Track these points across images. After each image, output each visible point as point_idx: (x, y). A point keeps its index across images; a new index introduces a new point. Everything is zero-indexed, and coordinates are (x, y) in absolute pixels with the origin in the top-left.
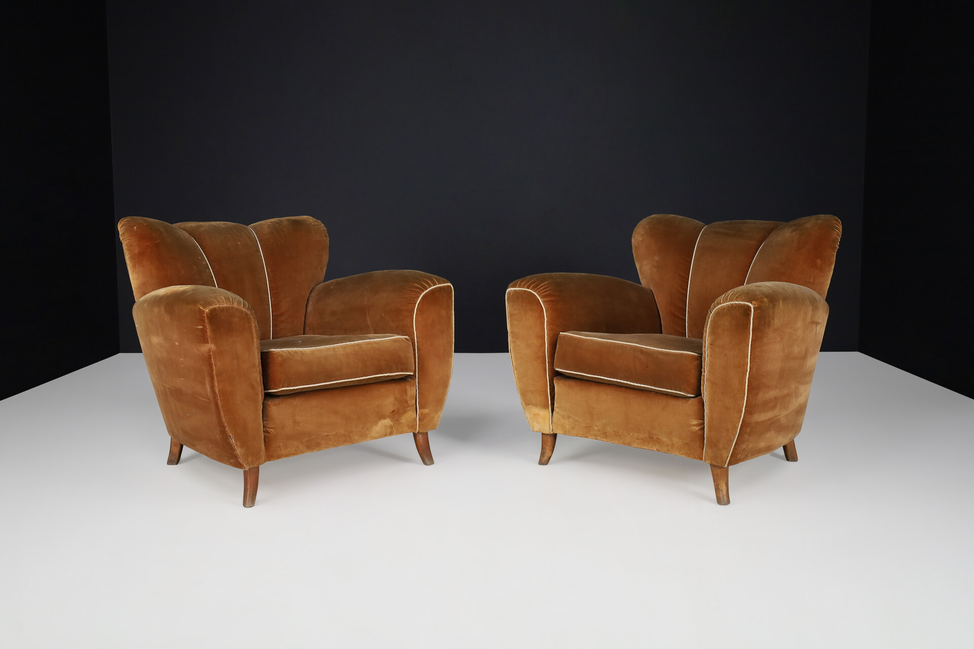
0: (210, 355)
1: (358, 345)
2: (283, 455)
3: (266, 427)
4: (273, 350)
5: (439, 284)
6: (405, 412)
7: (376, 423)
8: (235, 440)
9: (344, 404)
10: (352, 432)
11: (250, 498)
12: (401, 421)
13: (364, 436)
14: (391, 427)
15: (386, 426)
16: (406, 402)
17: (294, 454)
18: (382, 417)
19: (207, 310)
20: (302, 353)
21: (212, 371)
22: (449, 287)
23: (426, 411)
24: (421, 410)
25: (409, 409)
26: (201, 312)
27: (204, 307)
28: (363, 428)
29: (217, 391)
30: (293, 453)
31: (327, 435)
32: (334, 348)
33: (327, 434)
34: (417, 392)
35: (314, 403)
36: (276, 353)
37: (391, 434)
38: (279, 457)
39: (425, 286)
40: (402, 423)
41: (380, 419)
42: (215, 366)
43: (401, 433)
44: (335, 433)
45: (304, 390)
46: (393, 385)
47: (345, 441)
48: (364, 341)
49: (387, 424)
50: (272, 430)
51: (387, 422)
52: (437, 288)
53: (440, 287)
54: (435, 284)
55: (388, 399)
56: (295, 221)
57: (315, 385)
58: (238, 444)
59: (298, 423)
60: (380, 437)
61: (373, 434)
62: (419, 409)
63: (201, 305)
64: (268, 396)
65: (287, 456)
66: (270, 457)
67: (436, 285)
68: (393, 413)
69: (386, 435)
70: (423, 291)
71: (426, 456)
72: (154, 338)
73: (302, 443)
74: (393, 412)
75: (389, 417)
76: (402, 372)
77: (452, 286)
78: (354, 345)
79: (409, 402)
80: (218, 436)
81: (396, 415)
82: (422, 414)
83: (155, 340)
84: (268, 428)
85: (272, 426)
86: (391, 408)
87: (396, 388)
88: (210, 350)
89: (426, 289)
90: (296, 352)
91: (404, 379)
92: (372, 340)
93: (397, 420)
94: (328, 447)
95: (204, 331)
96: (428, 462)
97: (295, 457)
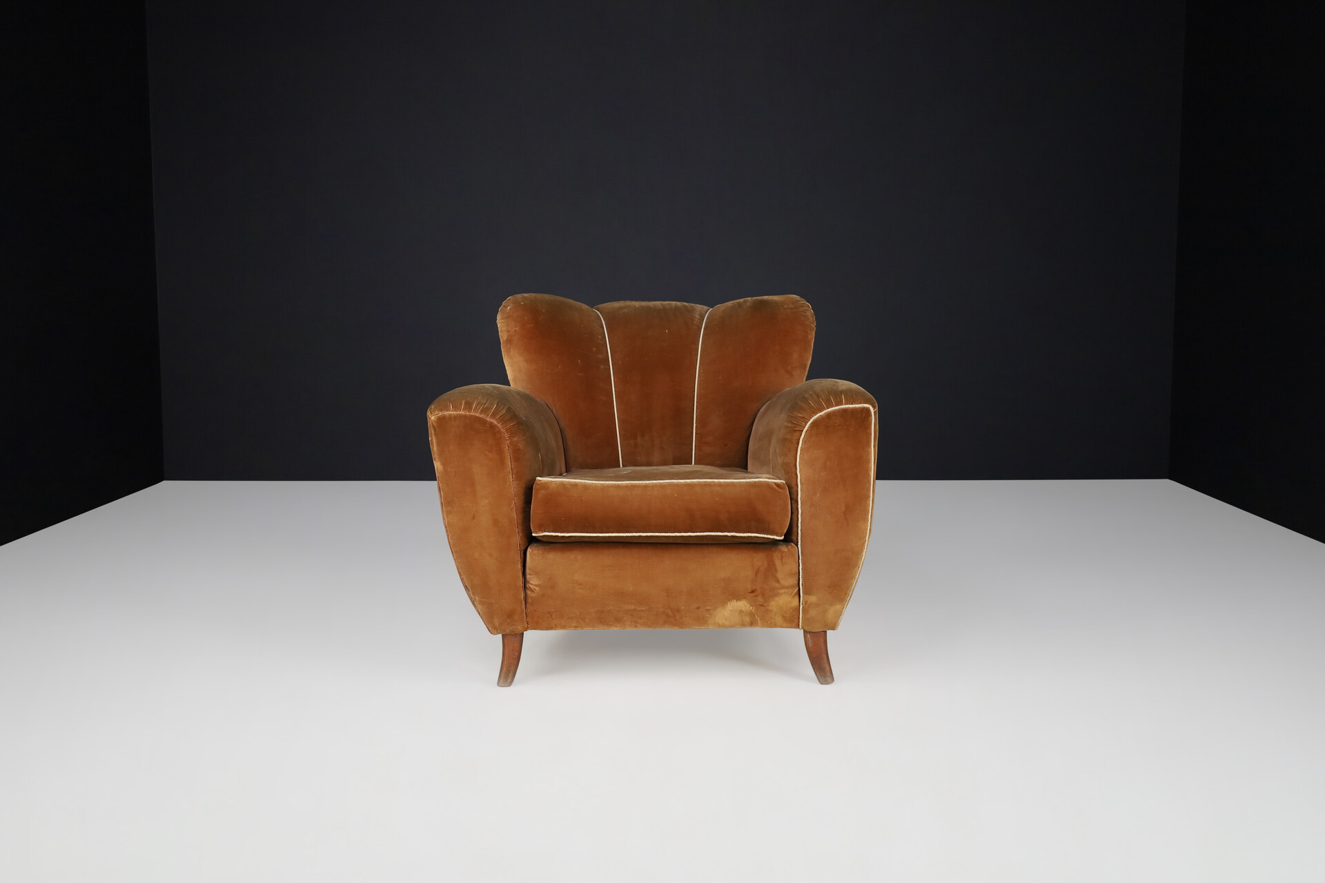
2: (556, 625)
5: (846, 404)
6: (776, 595)
7: (724, 603)
8: (472, 593)
12: (770, 608)
13: (701, 620)
14: (752, 615)
15: (741, 611)
18: (737, 596)
19: (433, 417)
23: (817, 598)
24: (807, 596)
25: (786, 591)
28: (699, 608)
32: (646, 487)
34: (801, 568)
35: (606, 558)
37: (752, 624)
39: (822, 406)
40: (772, 610)
41: (730, 599)
44: (647, 608)
45: (585, 540)
49: (743, 609)
50: (537, 588)
51: (743, 605)
52: (840, 410)
53: (848, 410)
54: (839, 404)
58: (477, 598)
59: (581, 585)
60: (732, 627)
61: (719, 619)
62: (804, 594)
64: (530, 540)
66: (536, 625)
67: (842, 404)
68: (753, 594)
69: (742, 625)
70: (814, 415)
74: (753, 591)
75: (746, 597)
77: (872, 409)
79: (782, 582)
81: (758, 596)
82: (809, 602)
84: (531, 584)
85: (537, 583)
86: (749, 585)
87: (759, 559)
89: (821, 410)
90: (576, 485)
93: (761, 605)
96: (827, 679)
97: (579, 631)
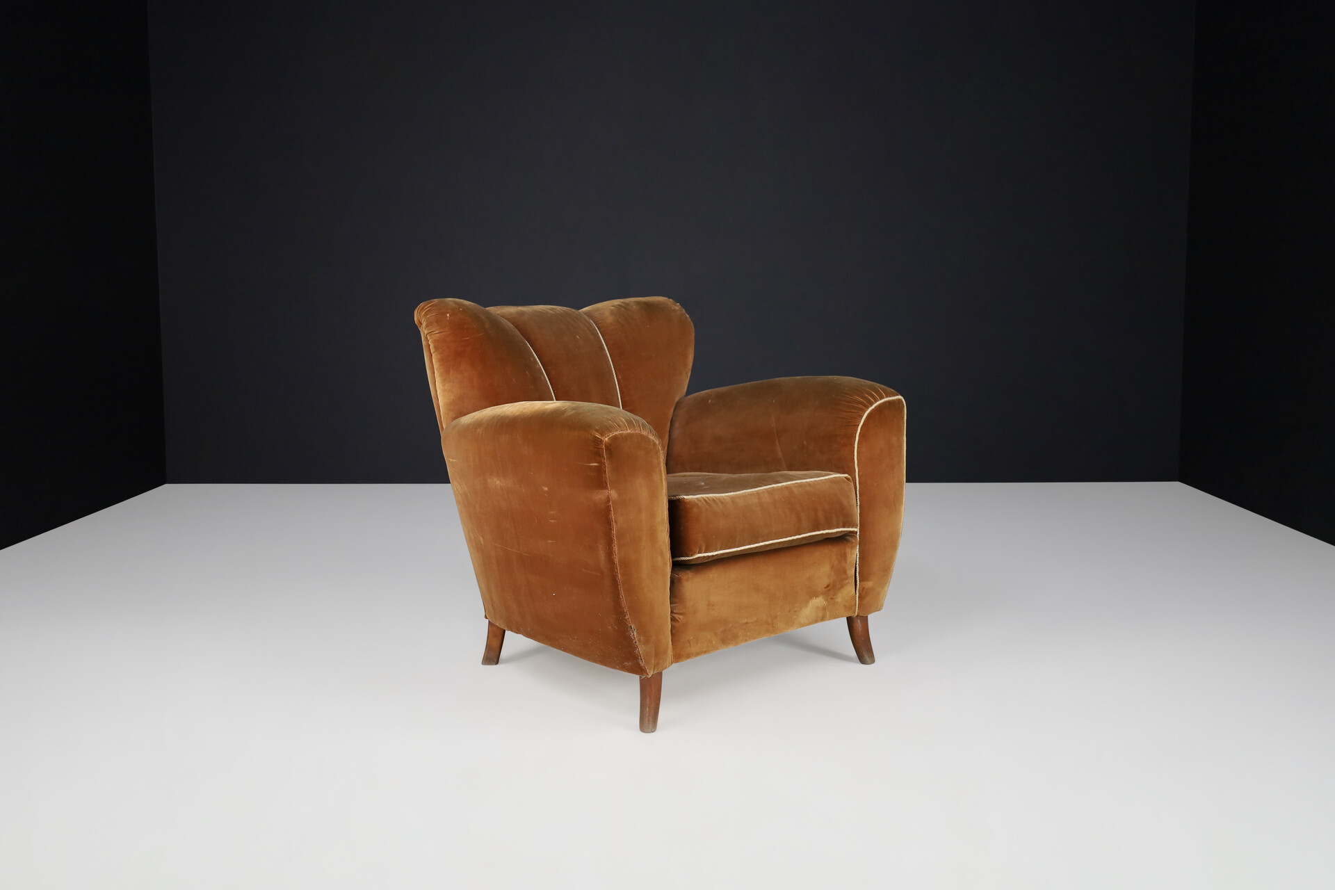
0: (609, 507)
1: (787, 487)
2: (692, 654)
3: (674, 613)
4: (685, 497)
5: (887, 397)
6: (842, 586)
7: (807, 603)
8: (638, 633)
9: (767, 575)
10: (776, 617)
11: (649, 717)
12: (837, 600)
13: (790, 622)
14: (824, 609)
15: (817, 607)
16: (845, 571)
17: (705, 652)
18: (813, 594)
19: (606, 439)
20: (722, 501)
21: (611, 529)
22: (900, 401)
23: (869, 584)
24: (862, 583)
25: (847, 581)
26: (597, 442)
27: (602, 434)
28: (790, 611)
29: (616, 561)
30: (704, 650)
31: (747, 623)
32: (758, 493)
33: (745, 621)
34: (858, 557)
36: (690, 502)
37: (823, 619)
38: (688, 656)
39: (870, 400)
40: (837, 603)
41: (811, 598)
42: (616, 522)
43: (835, 618)
44: (755, 619)
45: (723, 557)
46: (830, 547)
47: (767, 631)
48: (794, 482)
49: (820, 605)
50: (681, 617)
51: (819, 601)
52: (885, 402)
53: (889, 402)
54: (882, 398)
55: (820, 567)
56: (647, 304)
57: (739, 549)
58: (642, 638)
59: (713, 605)
60: (810, 623)
61: (802, 620)
62: (860, 581)
63: (597, 431)
64: (678, 566)
65: (698, 654)
66: (678, 657)
67: (884, 398)
68: (828, 589)
69: (816, 621)
70: (868, 408)
71: (864, 650)
72: (495, 479)
73: (716, 634)
74: (828, 586)
75: (823, 594)
76: (844, 527)
77: (903, 400)
78: (782, 488)
79: (848, 572)
80: (610, 627)
81: (831, 590)
82: (864, 588)
83: (498, 482)
84: (676, 613)
85: (681, 611)
86: (825, 581)
87: (832, 551)
88: (608, 499)
89: (871, 404)
90: (713, 500)
91: (842, 539)
92: (804, 481)
93: (832, 598)
94: (746, 641)
95: (600, 471)
96: (868, 660)
97: (707, 655)
